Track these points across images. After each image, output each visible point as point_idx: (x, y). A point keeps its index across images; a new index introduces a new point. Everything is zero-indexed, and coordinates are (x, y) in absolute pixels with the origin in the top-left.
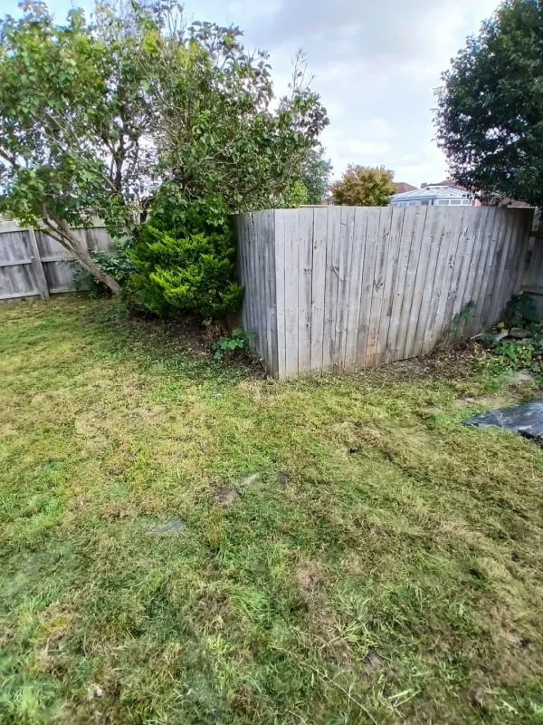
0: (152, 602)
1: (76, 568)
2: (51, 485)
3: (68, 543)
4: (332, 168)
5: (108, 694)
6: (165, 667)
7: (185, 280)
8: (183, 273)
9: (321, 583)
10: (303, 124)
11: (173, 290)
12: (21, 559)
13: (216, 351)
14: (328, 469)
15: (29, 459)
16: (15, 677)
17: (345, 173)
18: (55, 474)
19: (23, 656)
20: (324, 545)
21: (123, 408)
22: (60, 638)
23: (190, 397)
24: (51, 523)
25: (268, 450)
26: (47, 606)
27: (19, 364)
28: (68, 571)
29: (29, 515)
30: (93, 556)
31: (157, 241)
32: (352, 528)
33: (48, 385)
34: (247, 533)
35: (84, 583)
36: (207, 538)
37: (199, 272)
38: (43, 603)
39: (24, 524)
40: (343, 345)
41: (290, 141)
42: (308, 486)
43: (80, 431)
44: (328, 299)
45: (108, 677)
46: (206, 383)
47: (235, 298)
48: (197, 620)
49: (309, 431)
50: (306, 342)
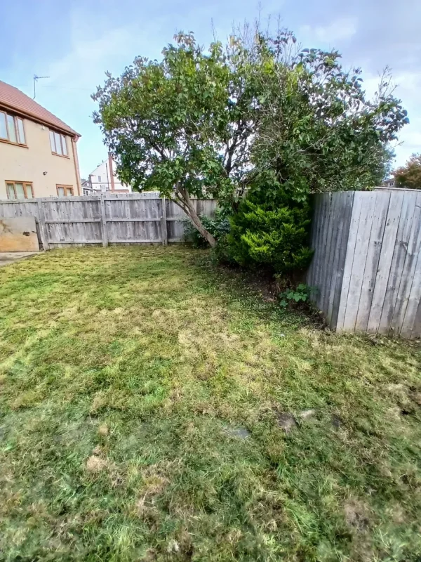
0: (222, 489)
1: (170, 443)
2: (159, 376)
3: (166, 422)
4: (394, 156)
5: (183, 552)
6: (228, 546)
7: (267, 242)
8: (267, 237)
9: (366, 522)
10: (384, 123)
11: (256, 249)
12: (135, 424)
13: (282, 299)
14: (379, 423)
15: (147, 354)
16: (118, 516)
17: (409, 160)
18: (163, 369)
19: (127, 500)
20: (371, 491)
21: (210, 331)
22: (154, 494)
23: (259, 332)
24: (156, 404)
25: (324, 392)
26: (148, 465)
27: (146, 287)
28: (164, 443)
29: (143, 394)
30: (183, 438)
31: (251, 211)
32: (400, 483)
33: (163, 305)
34: (302, 459)
35: (174, 457)
36: (268, 452)
37: (279, 237)
38: (146, 463)
39: (140, 399)
40: (402, 312)
41: (372, 137)
42: (360, 434)
43: (181, 341)
44: (393, 270)
45: (185, 538)
46: (272, 324)
47: (305, 259)
48: (256, 517)
49: (363, 384)
50: (366, 304)
